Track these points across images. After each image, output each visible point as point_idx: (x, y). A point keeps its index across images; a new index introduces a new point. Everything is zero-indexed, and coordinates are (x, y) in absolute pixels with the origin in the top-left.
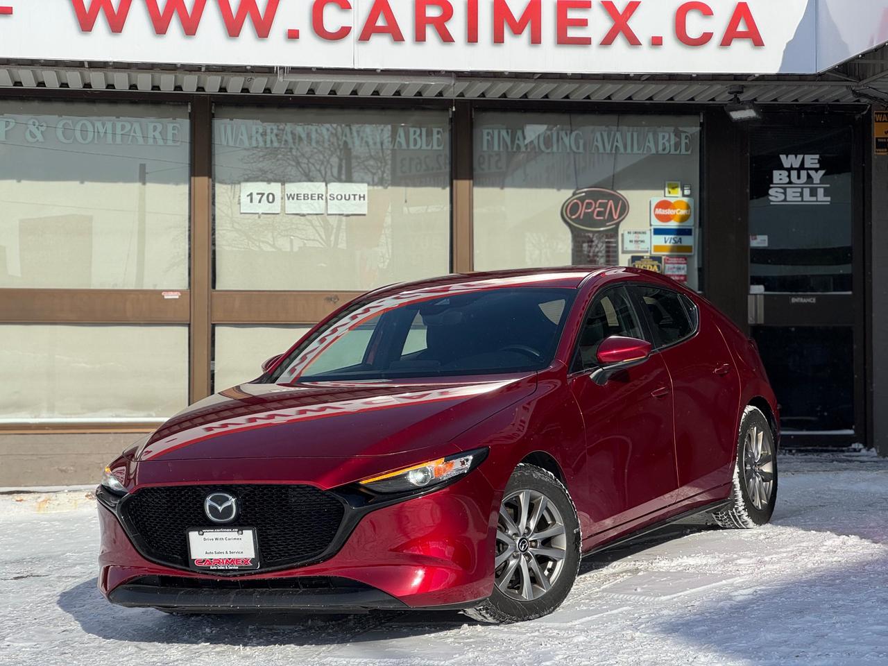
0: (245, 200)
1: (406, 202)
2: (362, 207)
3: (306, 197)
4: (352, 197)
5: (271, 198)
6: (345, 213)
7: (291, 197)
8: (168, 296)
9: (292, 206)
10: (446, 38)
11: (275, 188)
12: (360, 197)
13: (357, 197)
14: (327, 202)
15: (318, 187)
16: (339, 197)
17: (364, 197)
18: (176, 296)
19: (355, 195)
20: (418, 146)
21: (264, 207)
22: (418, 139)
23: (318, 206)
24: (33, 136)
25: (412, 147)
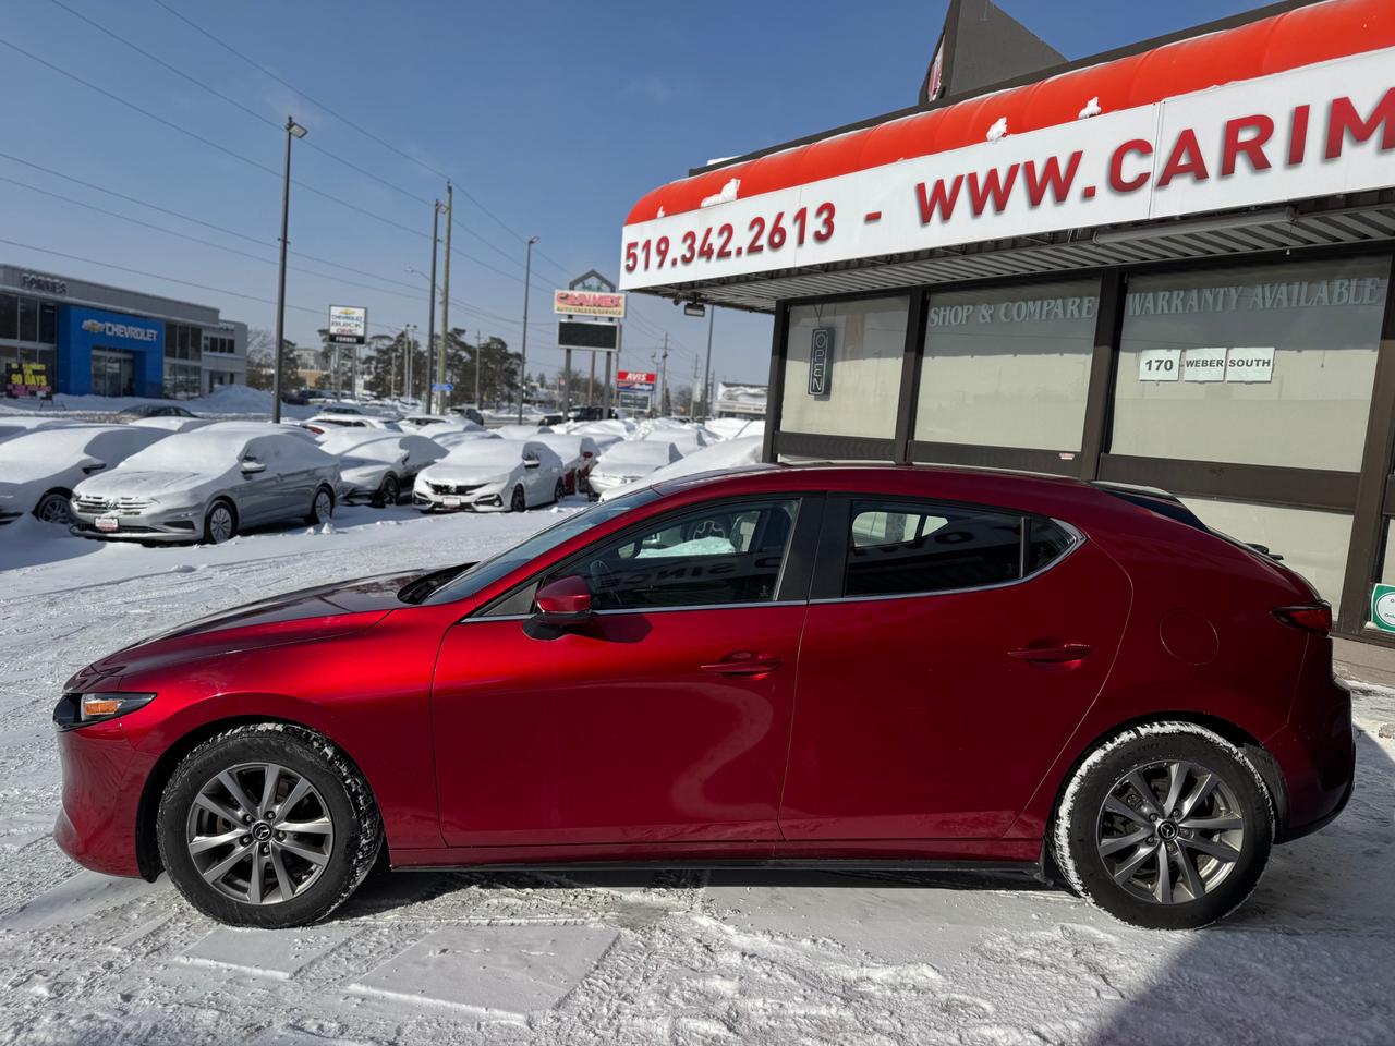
0: (1143, 367)
1: (1322, 366)
2: (1264, 373)
3: (1205, 363)
4: (1255, 363)
5: (1169, 365)
6: (1246, 380)
7: (1190, 364)
8: (1064, 457)
9: (1191, 373)
10: (1260, 164)
11: (1175, 355)
12: (1264, 362)
13: (1261, 363)
14: (1225, 370)
15: (1218, 353)
16: (1240, 363)
17: (1268, 363)
18: (1070, 457)
19: (1258, 361)
20: (1345, 300)
21: (1162, 374)
22: (1345, 292)
23: (1215, 373)
24: (984, 317)
25: (1335, 300)
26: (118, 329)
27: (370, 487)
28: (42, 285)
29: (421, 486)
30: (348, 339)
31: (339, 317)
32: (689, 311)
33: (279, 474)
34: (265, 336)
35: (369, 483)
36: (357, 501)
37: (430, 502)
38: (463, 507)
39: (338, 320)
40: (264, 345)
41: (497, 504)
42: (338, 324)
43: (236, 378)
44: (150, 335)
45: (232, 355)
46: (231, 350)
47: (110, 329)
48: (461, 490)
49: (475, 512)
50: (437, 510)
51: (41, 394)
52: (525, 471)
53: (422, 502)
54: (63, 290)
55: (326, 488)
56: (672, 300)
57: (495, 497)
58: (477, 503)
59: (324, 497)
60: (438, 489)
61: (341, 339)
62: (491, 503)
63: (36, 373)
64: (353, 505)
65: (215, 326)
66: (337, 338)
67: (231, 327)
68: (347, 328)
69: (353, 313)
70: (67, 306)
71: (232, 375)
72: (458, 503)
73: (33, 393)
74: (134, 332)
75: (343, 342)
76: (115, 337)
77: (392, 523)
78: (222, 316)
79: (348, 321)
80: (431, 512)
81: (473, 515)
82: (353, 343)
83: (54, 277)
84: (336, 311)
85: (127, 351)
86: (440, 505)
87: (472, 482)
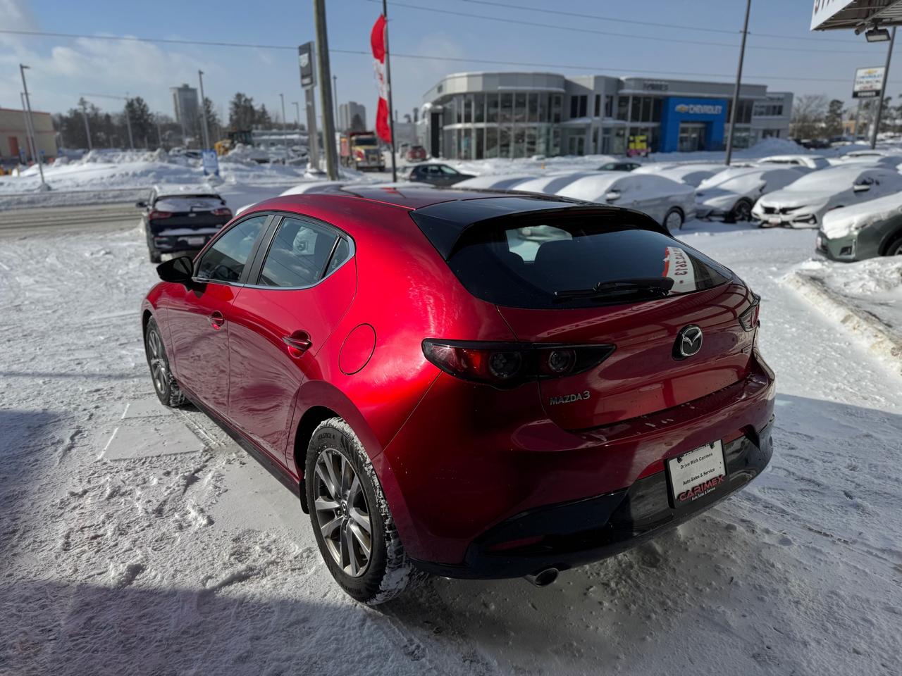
26: (697, 109)
27: (724, 209)
28: (654, 87)
29: (757, 210)
30: (868, 94)
31: (863, 77)
32: (871, 38)
33: (635, 201)
34: (822, 99)
35: (724, 206)
36: (713, 218)
37: (760, 220)
38: (783, 224)
39: (862, 80)
40: (819, 106)
41: (812, 222)
42: (861, 83)
43: (781, 134)
44: (717, 110)
45: (780, 117)
46: (780, 113)
47: (692, 109)
48: (784, 211)
49: (792, 228)
50: (764, 225)
51: (643, 154)
52: (853, 194)
53: (756, 220)
54: (666, 88)
55: (679, 210)
56: (852, 31)
57: (810, 216)
58: (794, 221)
59: (675, 216)
60: (769, 211)
61: (863, 94)
62: (806, 221)
63: (642, 141)
64: (711, 221)
65: (764, 97)
66: (859, 94)
67: (781, 96)
68: (868, 85)
69: (876, 72)
70: (667, 98)
71: (778, 131)
72: (779, 221)
73: (639, 154)
74: (708, 109)
75: (864, 97)
76: (695, 115)
77: (707, 234)
78: (769, 90)
79: (870, 79)
80: (761, 227)
81: (791, 231)
82: (872, 96)
83: (661, 81)
84: (861, 73)
85: (701, 122)
86: (766, 222)
87: (792, 204)
